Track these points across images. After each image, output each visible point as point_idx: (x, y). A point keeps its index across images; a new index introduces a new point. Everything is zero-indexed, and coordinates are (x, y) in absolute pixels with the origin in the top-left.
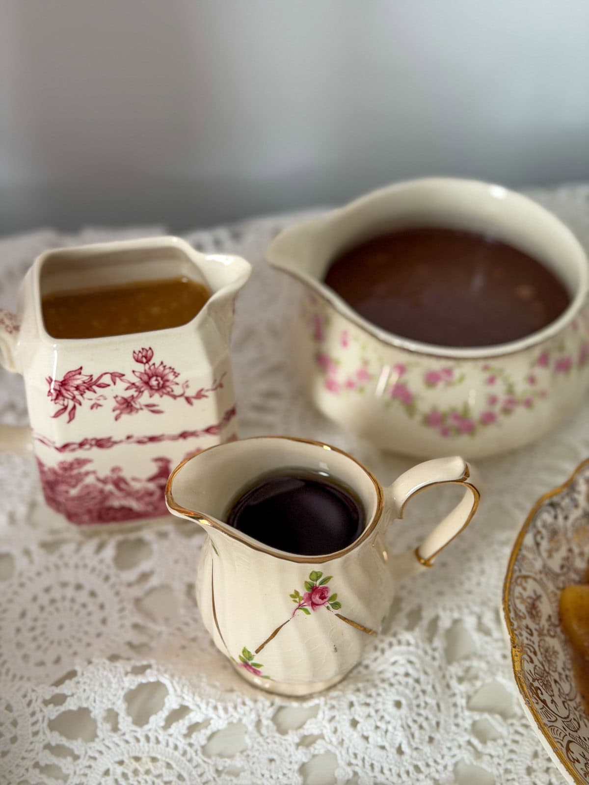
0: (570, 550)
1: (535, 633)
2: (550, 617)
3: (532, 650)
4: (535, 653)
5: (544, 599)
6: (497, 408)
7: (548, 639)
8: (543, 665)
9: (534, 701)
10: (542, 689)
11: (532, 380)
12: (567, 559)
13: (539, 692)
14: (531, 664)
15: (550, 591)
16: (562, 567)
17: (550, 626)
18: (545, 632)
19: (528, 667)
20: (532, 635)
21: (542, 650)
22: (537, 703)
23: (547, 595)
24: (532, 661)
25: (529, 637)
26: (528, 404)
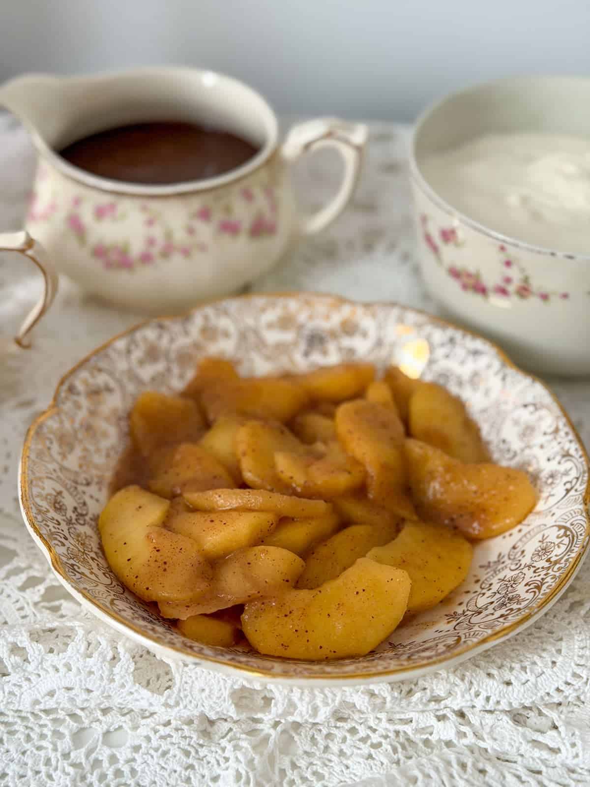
0: (86, 450)
1: (63, 524)
2: (75, 508)
3: (62, 536)
4: (66, 539)
5: (65, 494)
6: (155, 251)
7: (78, 527)
8: (77, 548)
9: (71, 574)
10: (77, 564)
11: (191, 231)
12: (84, 458)
13: (76, 567)
14: (63, 547)
15: (68, 486)
16: (81, 466)
17: (77, 516)
18: (74, 521)
19: (61, 550)
20: (59, 524)
21: (72, 535)
22: (75, 575)
23: (68, 490)
24: (63, 545)
25: (57, 526)
26: (186, 252)
